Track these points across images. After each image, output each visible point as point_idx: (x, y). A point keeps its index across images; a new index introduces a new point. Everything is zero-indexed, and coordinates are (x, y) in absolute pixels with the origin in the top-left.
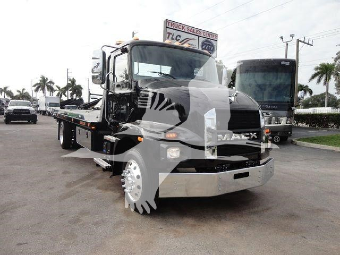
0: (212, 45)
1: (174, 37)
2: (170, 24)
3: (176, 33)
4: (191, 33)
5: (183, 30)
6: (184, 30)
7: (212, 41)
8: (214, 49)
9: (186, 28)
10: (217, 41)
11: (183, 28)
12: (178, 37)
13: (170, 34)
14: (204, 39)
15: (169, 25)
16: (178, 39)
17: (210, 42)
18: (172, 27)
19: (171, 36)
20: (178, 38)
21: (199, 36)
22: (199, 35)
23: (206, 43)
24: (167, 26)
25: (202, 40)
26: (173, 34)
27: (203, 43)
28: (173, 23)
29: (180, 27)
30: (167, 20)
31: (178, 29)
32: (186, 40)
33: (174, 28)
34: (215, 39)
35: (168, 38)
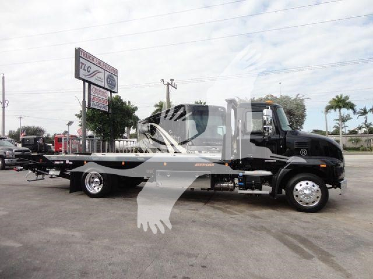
0: (114, 80)
1: (86, 68)
2: (82, 54)
3: (88, 64)
4: (99, 65)
5: (93, 62)
6: (94, 62)
7: (113, 75)
8: (115, 84)
9: (95, 60)
10: (117, 76)
11: (93, 59)
12: (89, 68)
13: (82, 64)
14: (109, 73)
15: (81, 54)
16: (89, 70)
17: (113, 77)
18: (84, 57)
19: (83, 66)
20: (89, 69)
21: (105, 70)
22: (104, 68)
23: (109, 77)
24: (81, 55)
25: (107, 74)
26: (85, 65)
27: (108, 78)
28: (85, 53)
29: (91, 58)
30: (79, 48)
31: (89, 60)
32: (95, 73)
33: (86, 58)
34: (116, 75)
35: (81, 68)
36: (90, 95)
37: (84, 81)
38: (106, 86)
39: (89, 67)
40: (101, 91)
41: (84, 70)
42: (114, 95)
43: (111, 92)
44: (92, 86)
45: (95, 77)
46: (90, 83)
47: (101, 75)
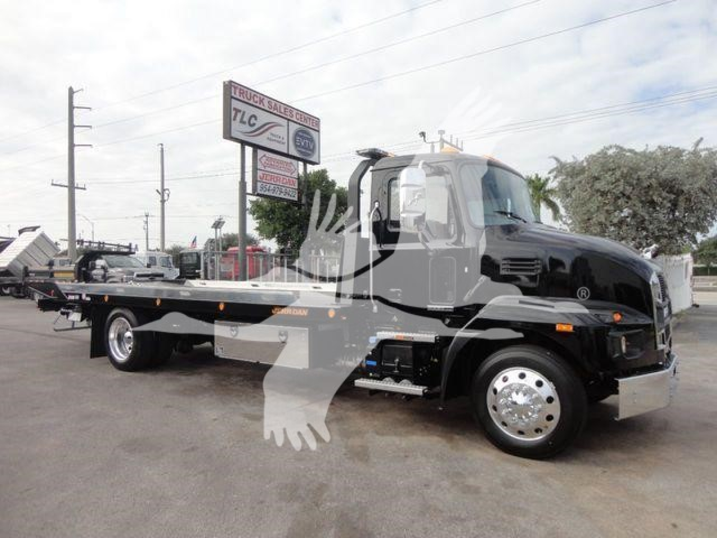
0: (312, 140)
1: (246, 119)
2: (238, 91)
3: (250, 111)
4: (275, 112)
5: (261, 106)
6: (264, 105)
7: (311, 130)
8: (314, 147)
9: (266, 101)
10: (318, 131)
11: (261, 101)
12: (253, 119)
13: (237, 111)
14: (298, 126)
15: (235, 93)
16: (252, 123)
17: (308, 134)
18: (241, 98)
19: (239, 116)
20: (253, 121)
21: (289, 120)
22: (289, 117)
23: (300, 134)
24: (233, 94)
25: (294, 127)
26: (244, 113)
27: (297, 134)
28: (243, 90)
29: (256, 99)
30: (231, 82)
31: (251, 102)
32: (266, 127)
33: (246, 100)
34: (316, 128)
35: (235, 119)
36: (255, 169)
37: (244, 143)
38: (293, 152)
39: (254, 116)
40: (281, 162)
41: (242, 122)
42: (311, 169)
43: (305, 162)
44: (260, 153)
45: (267, 134)
46: (256, 147)
47: (280, 131)
